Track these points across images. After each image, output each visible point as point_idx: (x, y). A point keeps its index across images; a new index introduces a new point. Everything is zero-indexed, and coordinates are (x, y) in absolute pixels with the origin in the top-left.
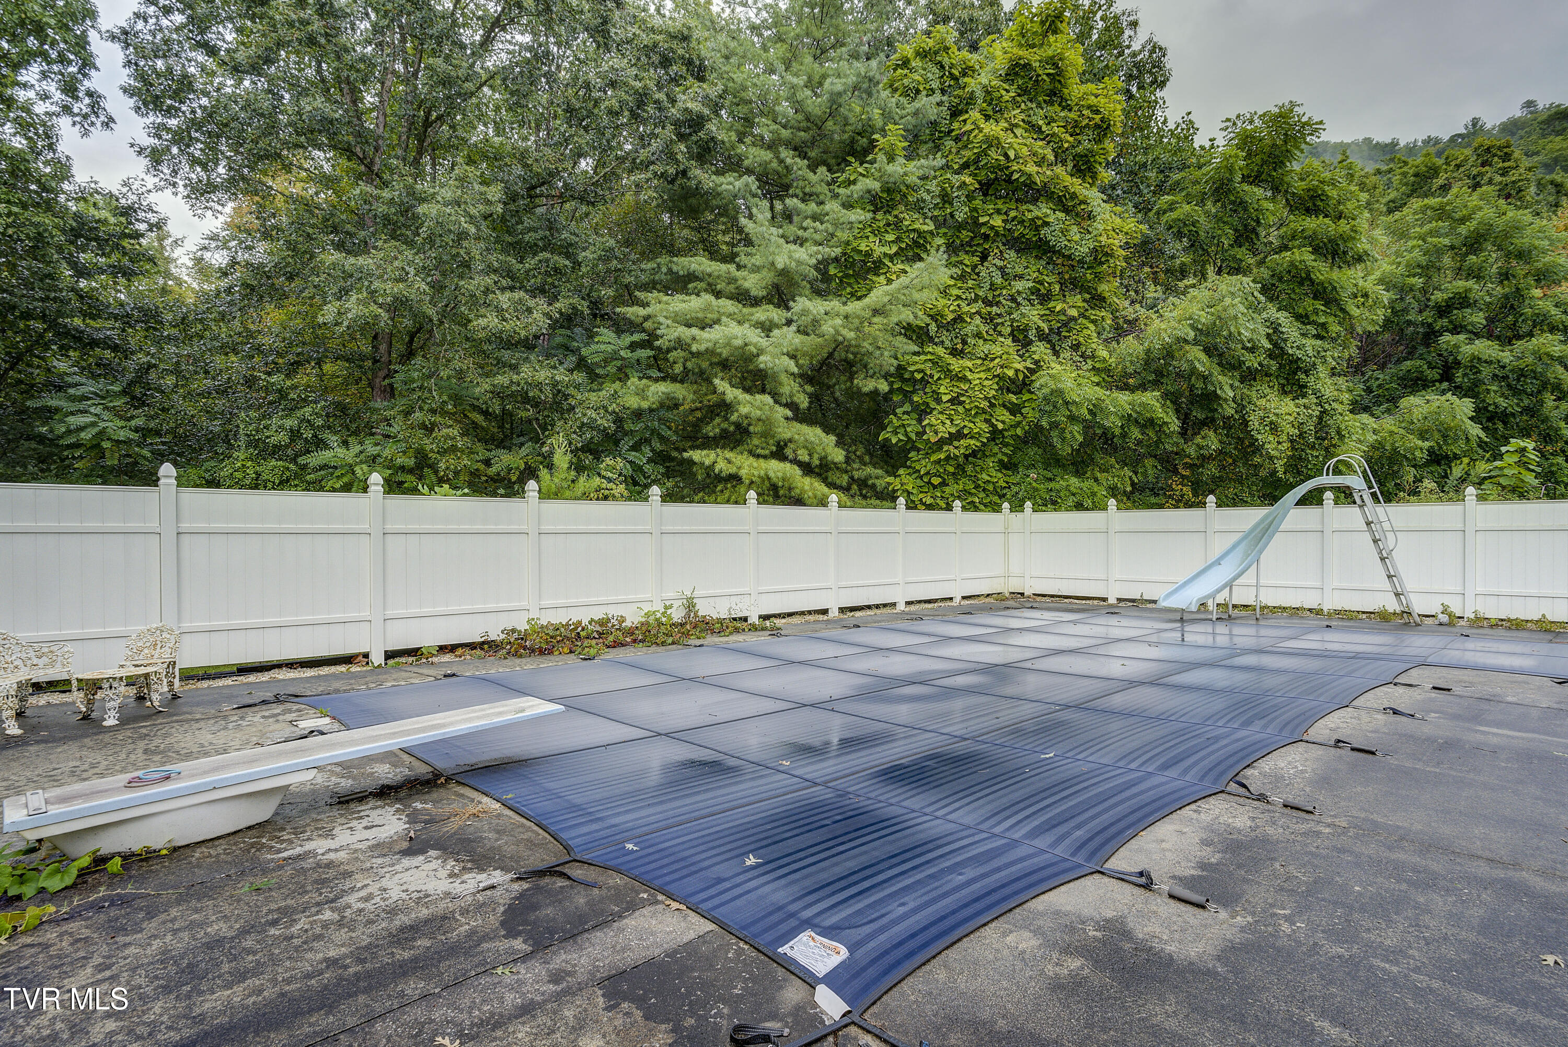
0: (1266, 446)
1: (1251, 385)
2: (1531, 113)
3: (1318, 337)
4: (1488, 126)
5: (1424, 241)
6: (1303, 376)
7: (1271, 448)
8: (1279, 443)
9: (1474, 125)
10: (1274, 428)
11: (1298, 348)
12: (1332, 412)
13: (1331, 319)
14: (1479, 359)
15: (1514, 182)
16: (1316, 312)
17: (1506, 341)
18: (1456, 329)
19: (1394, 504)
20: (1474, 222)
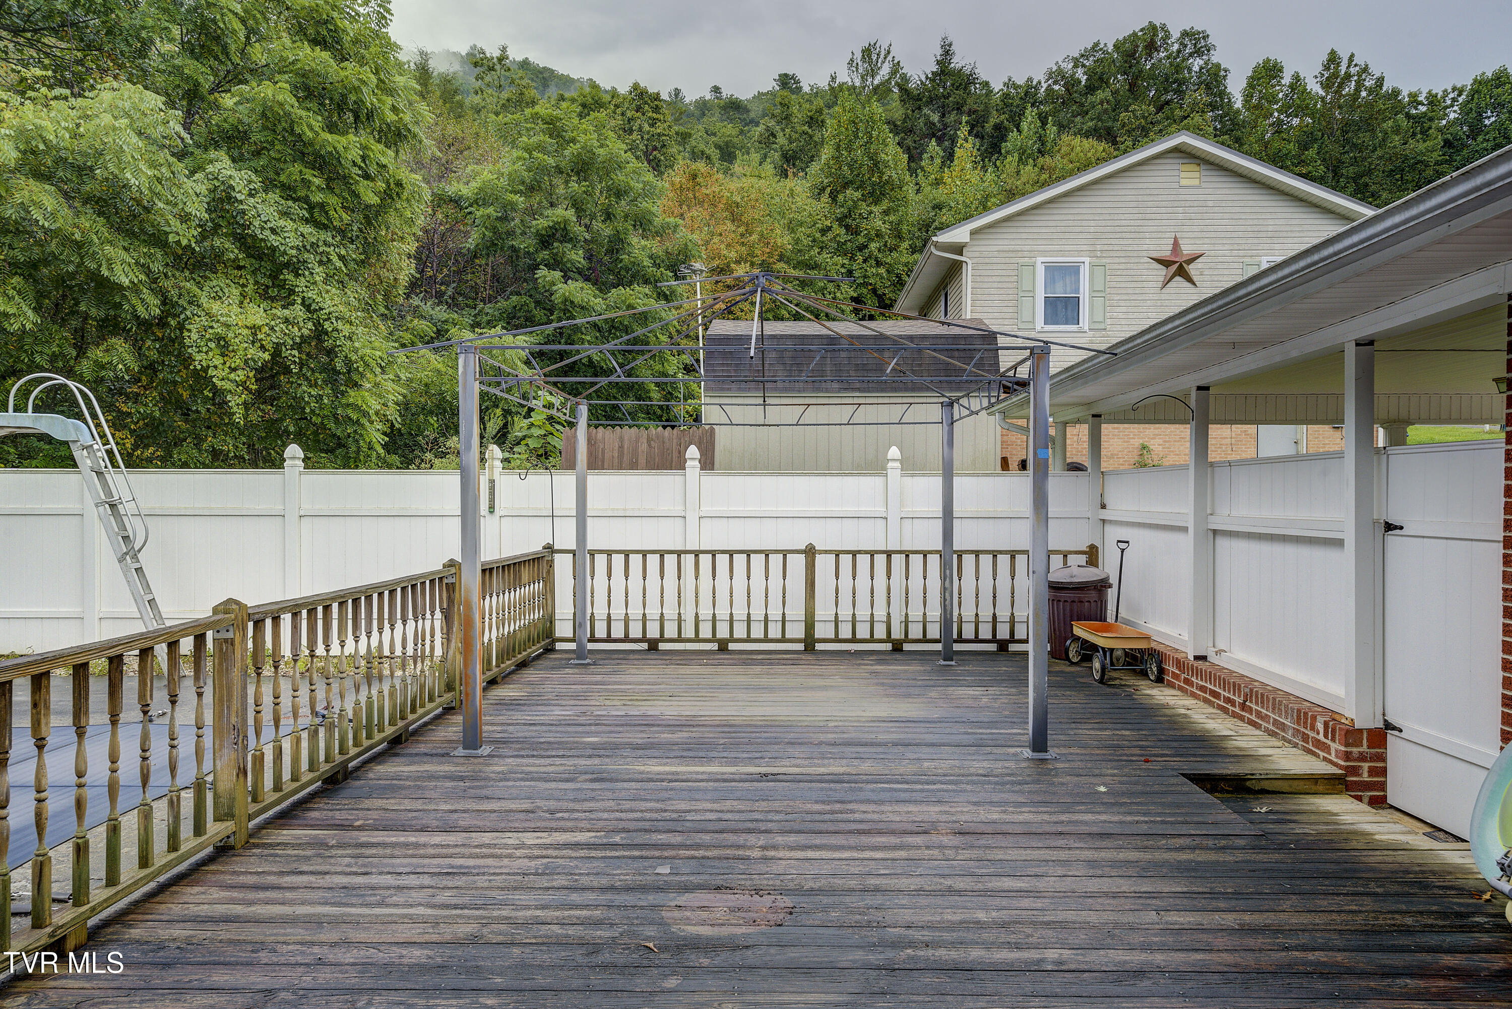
0: (211, 372)
1: (205, 278)
2: (717, 98)
3: (310, 221)
4: (687, 100)
5: (530, 154)
6: (290, 277)
7: (220, 376)
8: (234, 370)
9: (677, 95)
10: (224, 346)
11: (273, 231)
12: (335, 334)
13: (333, 200)
14: (572, 302)
15: (659, 135)
16: (306, 183)
17: (603, 288)
18: (555, 264)
19: (413, 469)
20: (578, 146)
